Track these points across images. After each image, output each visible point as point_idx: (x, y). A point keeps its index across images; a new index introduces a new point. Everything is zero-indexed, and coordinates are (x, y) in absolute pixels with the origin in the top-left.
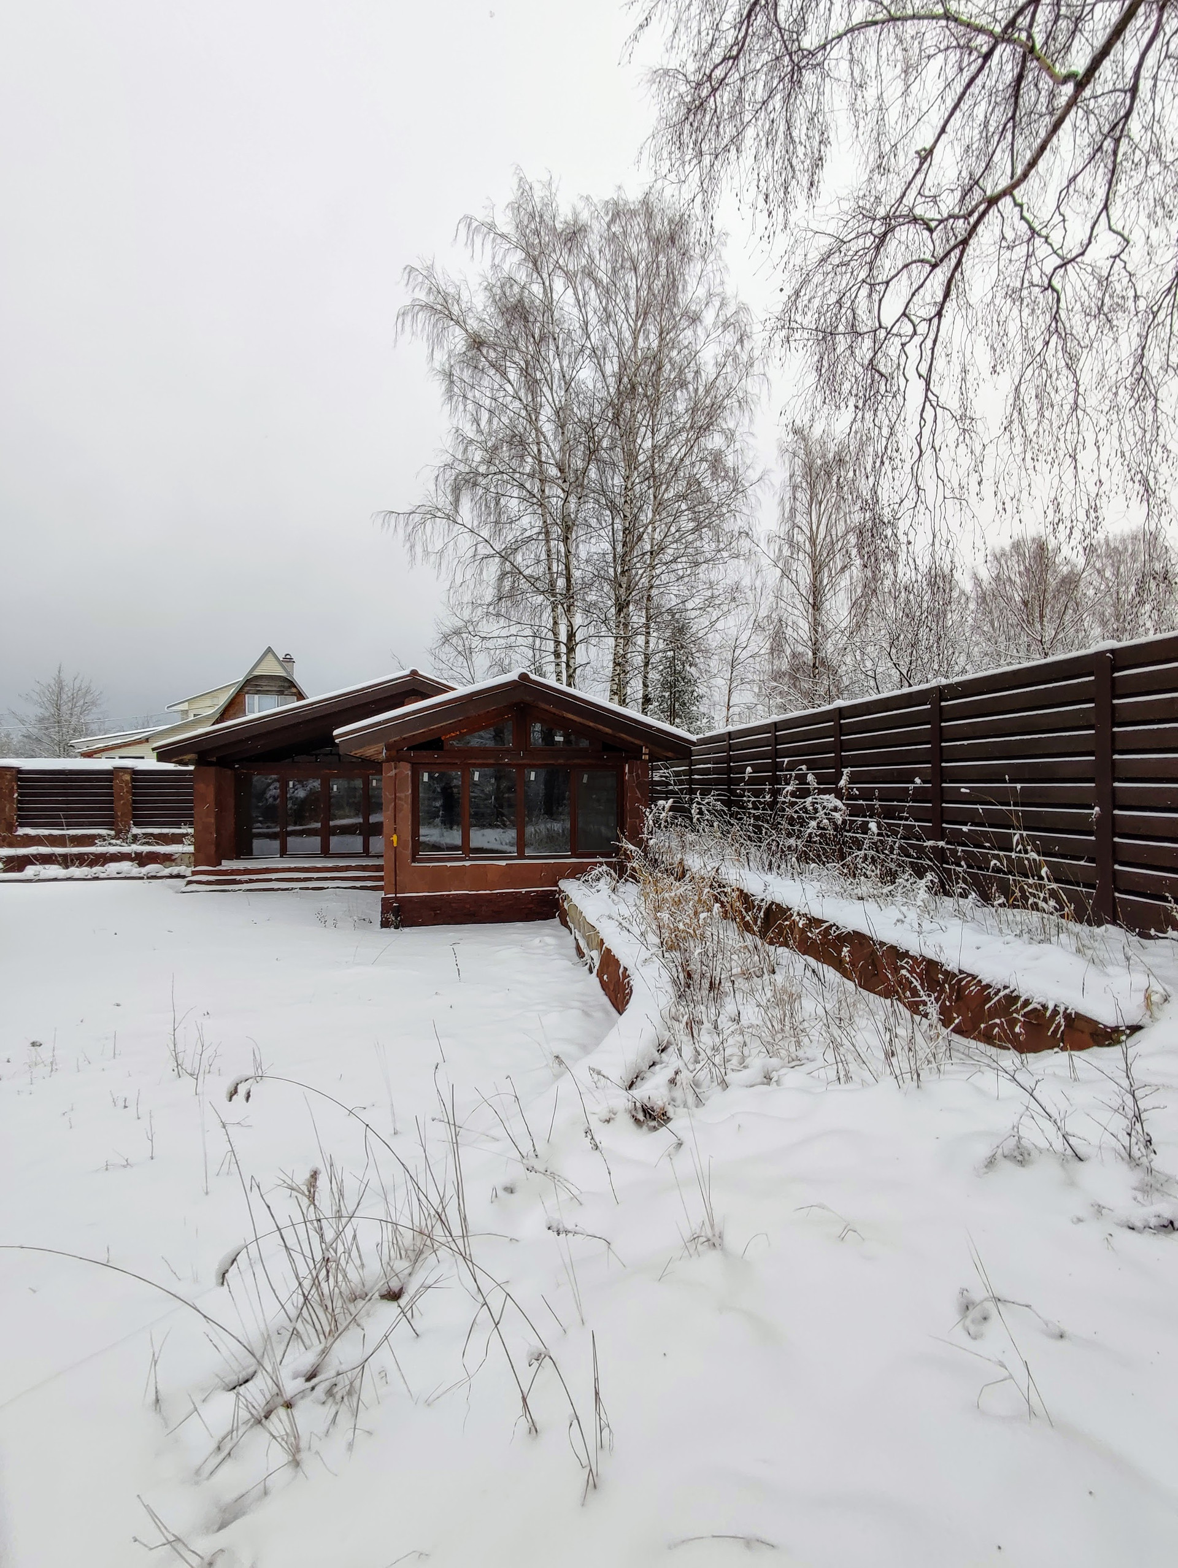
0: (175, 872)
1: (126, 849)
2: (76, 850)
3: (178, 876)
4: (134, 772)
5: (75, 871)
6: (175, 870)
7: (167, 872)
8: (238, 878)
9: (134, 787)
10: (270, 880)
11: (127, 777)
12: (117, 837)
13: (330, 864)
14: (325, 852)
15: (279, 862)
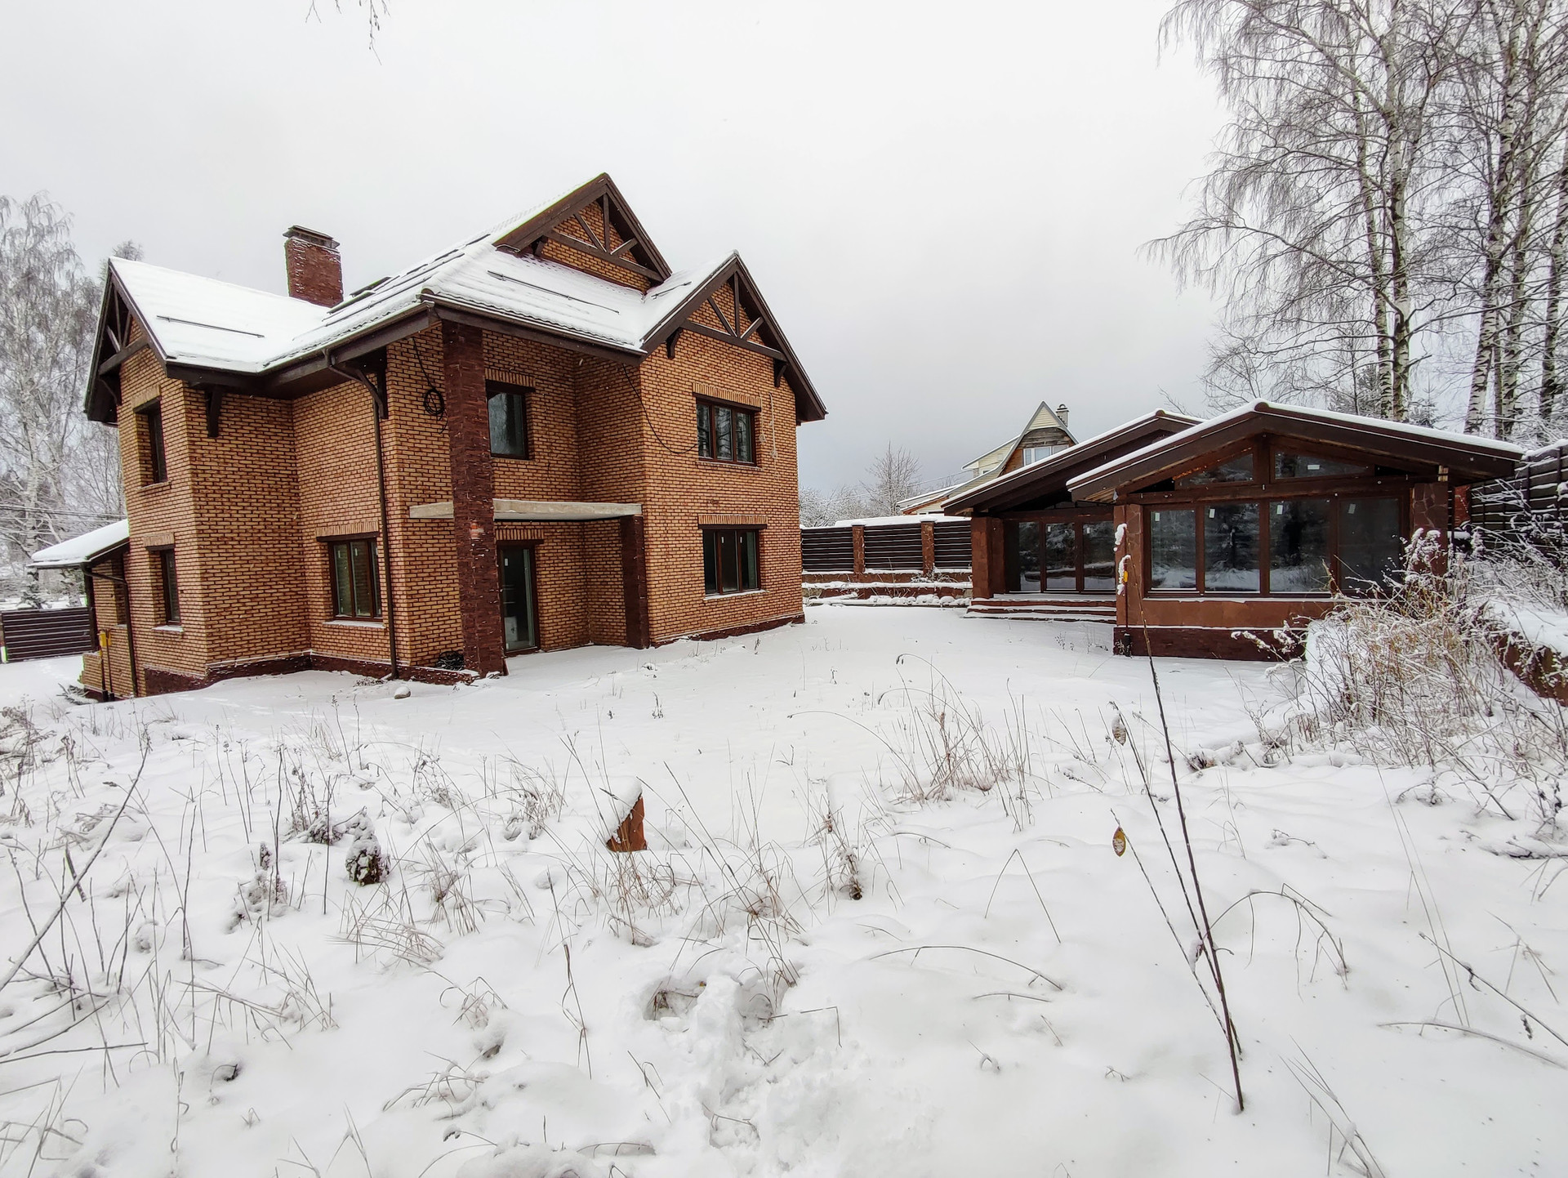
0: (961, 603)
1: (931, 585)
2: (898, 585)
3: (964, 606)
4: (935, 524)
5: (898, 600)
6: (961, 601)
7: (956, 602)
8: (1005, 608)
9: (935, 536)
10: (1030, 611)
11: (930, 529)
12: (924, 575)
13: (1082, 599)
14: (1080, 589)
15: (1039, 597)
